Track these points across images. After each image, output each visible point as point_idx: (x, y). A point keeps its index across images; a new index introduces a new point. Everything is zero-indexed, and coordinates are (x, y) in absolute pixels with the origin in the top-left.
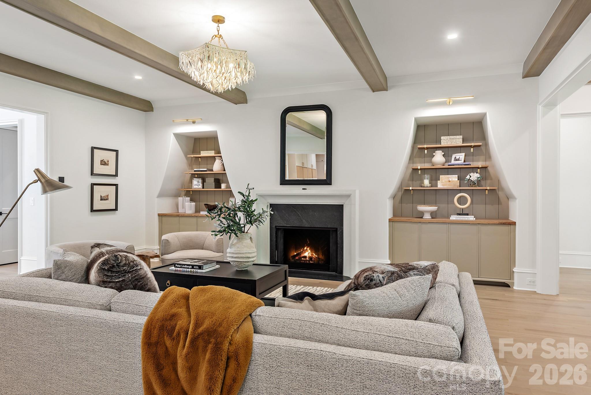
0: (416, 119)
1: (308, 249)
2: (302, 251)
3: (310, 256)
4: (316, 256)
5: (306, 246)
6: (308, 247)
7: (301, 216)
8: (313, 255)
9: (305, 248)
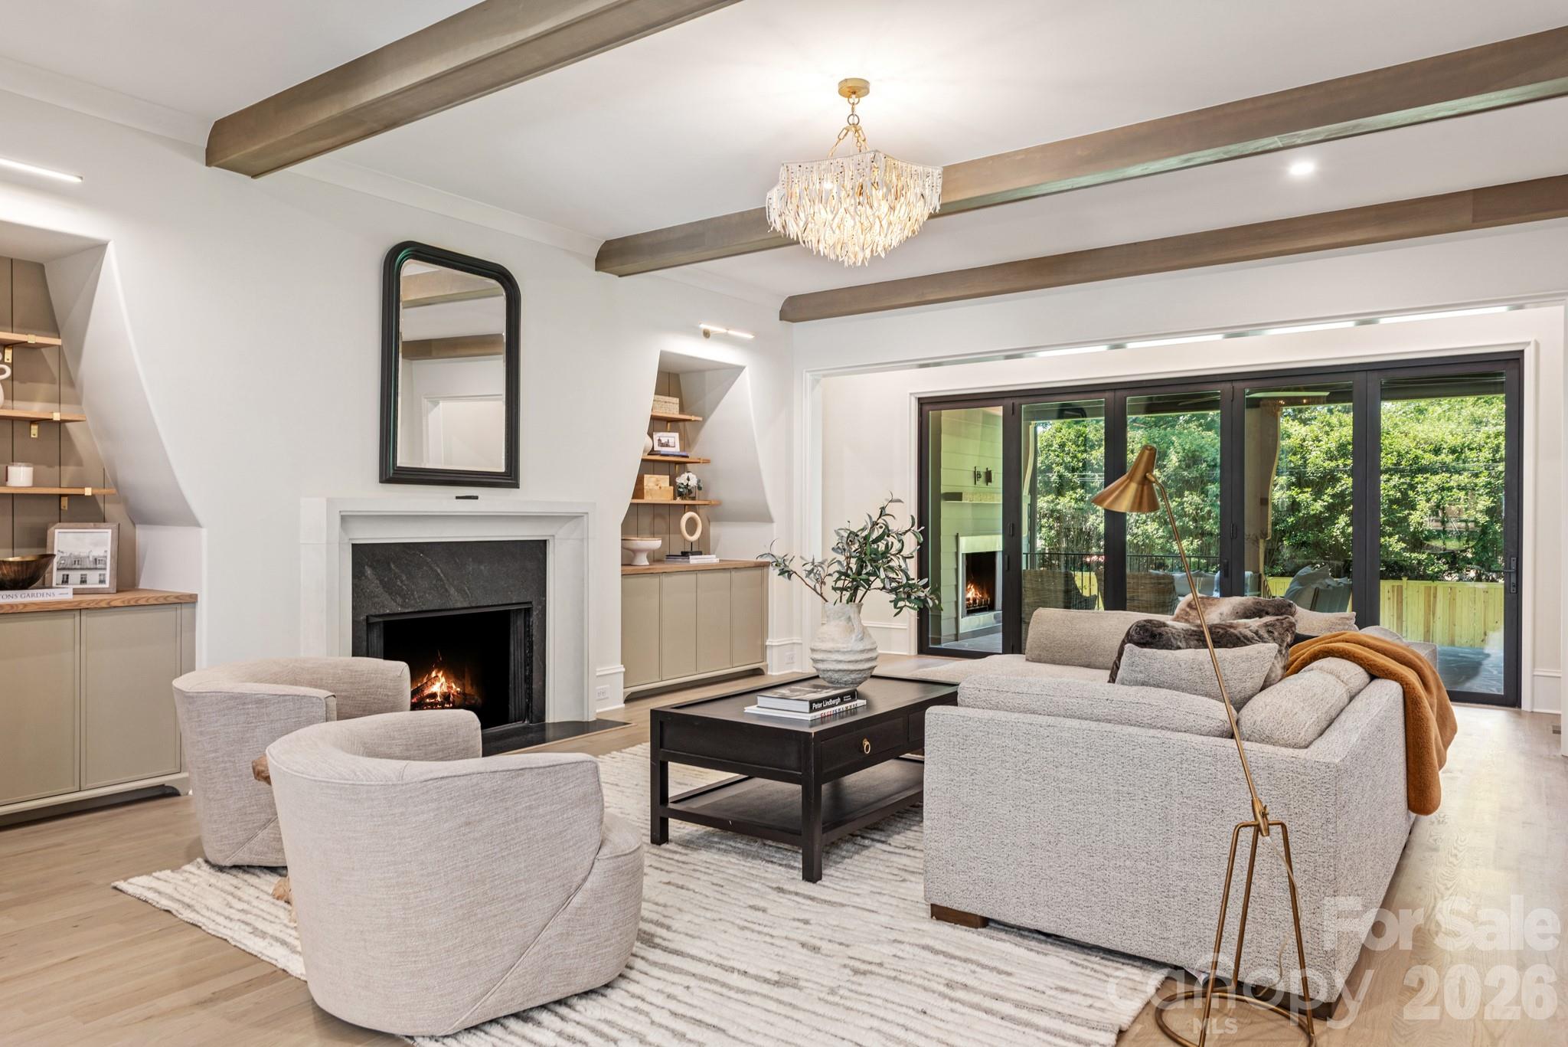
0: (663, 354)
1: (440, 675)
2: (425, 681)
3: (446, 690)
4: (459, 689)
5: (436, 667)
6: (439, 671)
7: (444, 578)
8: (452, 687)
9: (434, 674)
